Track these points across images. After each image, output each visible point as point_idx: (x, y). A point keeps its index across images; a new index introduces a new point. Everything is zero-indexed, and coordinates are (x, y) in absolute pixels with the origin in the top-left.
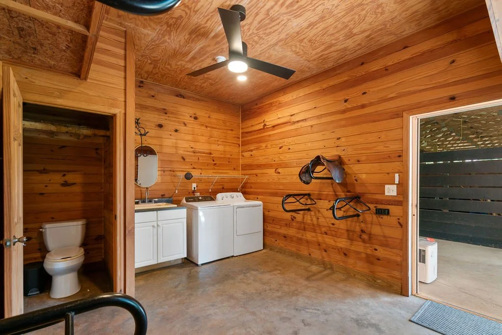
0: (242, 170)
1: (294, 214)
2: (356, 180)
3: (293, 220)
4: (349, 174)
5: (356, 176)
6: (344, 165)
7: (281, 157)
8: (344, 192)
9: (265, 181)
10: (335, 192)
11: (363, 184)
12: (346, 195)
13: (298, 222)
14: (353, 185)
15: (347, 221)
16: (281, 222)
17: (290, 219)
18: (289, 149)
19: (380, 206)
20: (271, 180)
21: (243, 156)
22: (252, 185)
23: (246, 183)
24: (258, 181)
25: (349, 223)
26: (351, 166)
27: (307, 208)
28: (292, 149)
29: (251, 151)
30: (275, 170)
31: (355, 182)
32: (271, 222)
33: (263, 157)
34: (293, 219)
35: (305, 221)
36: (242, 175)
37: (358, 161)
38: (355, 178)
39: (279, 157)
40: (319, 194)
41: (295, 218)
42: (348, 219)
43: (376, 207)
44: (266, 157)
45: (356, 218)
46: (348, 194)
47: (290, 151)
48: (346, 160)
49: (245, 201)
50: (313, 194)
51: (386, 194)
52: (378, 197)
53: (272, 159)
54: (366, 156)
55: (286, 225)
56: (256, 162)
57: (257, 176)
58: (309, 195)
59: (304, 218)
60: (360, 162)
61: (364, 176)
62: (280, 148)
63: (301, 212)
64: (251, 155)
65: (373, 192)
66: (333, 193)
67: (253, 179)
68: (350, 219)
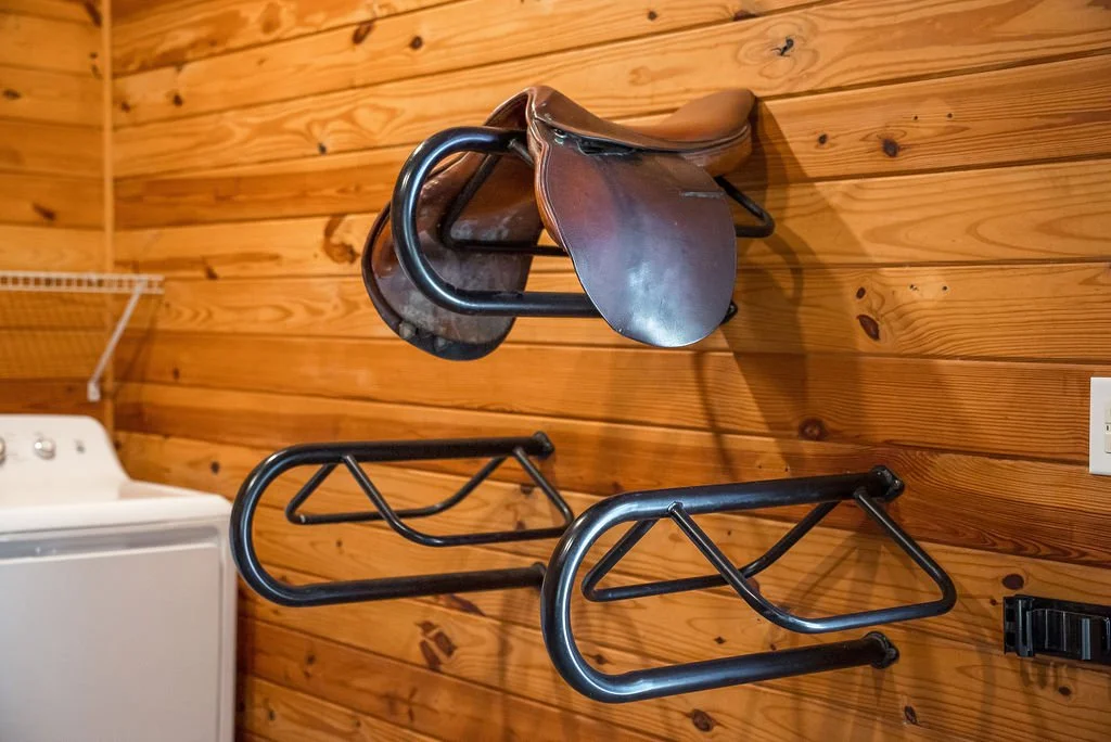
0: (125, 222)
1: (437, 610)
2: (870, 327)
3: (433, 664)
4: (821, 267)
5: (871, 284)
6: (784, 182)
7: (363, 116)
8: (776, 428)
9: (263, 320)
10: (718, 432)
11: (920, 368)
12: (791, 458)
13: (466, 686)
14: (847, 368)
15: (798, 694)
16: (361, 683)
17: (416, 655)
18: (416, 43)
19: (1047, 579)
20: (300, 317)
21: (126, 107)
22: (185, 358)
23: (140, 339)
24: (223, 321)
25: (814, 714)
26: (832, 192)
27: (528, 562)
28: (436, 46)
29: (175, 60)
30: (329, 232)
31: (863, 341)
32: (295, 669)
33: (253, 118)
34: (438, 649)
35: (512, 678)
36: (121, 264)
37: (891, 148)
38: (856, 308)
39: (348, 117)
40: (609, 444)
41: (449, 649)
42: (807, 682)
43: (1013, 581)
44: (270, 114)
45: (862, 673)
46: (809, 448)
47: (426, 59)
48: (796, 136)
49: (124, 495)
50: (572, 439)
51: (1094, 468)
52: (1037, 487)
53: (306, 134)
54: (948, 97)
55: (391, 699)
56: (204, 164)
57: (212, 276)
58: (537, 448)
59: (504, 649)
60: (902, 162)
61: (925, 291)
62: (358, 38)
63: (490, 600)
64: (178, 101)
65: (996, 438)
66: (704, 439)
67: (189, 308)
68: (819, 682)
